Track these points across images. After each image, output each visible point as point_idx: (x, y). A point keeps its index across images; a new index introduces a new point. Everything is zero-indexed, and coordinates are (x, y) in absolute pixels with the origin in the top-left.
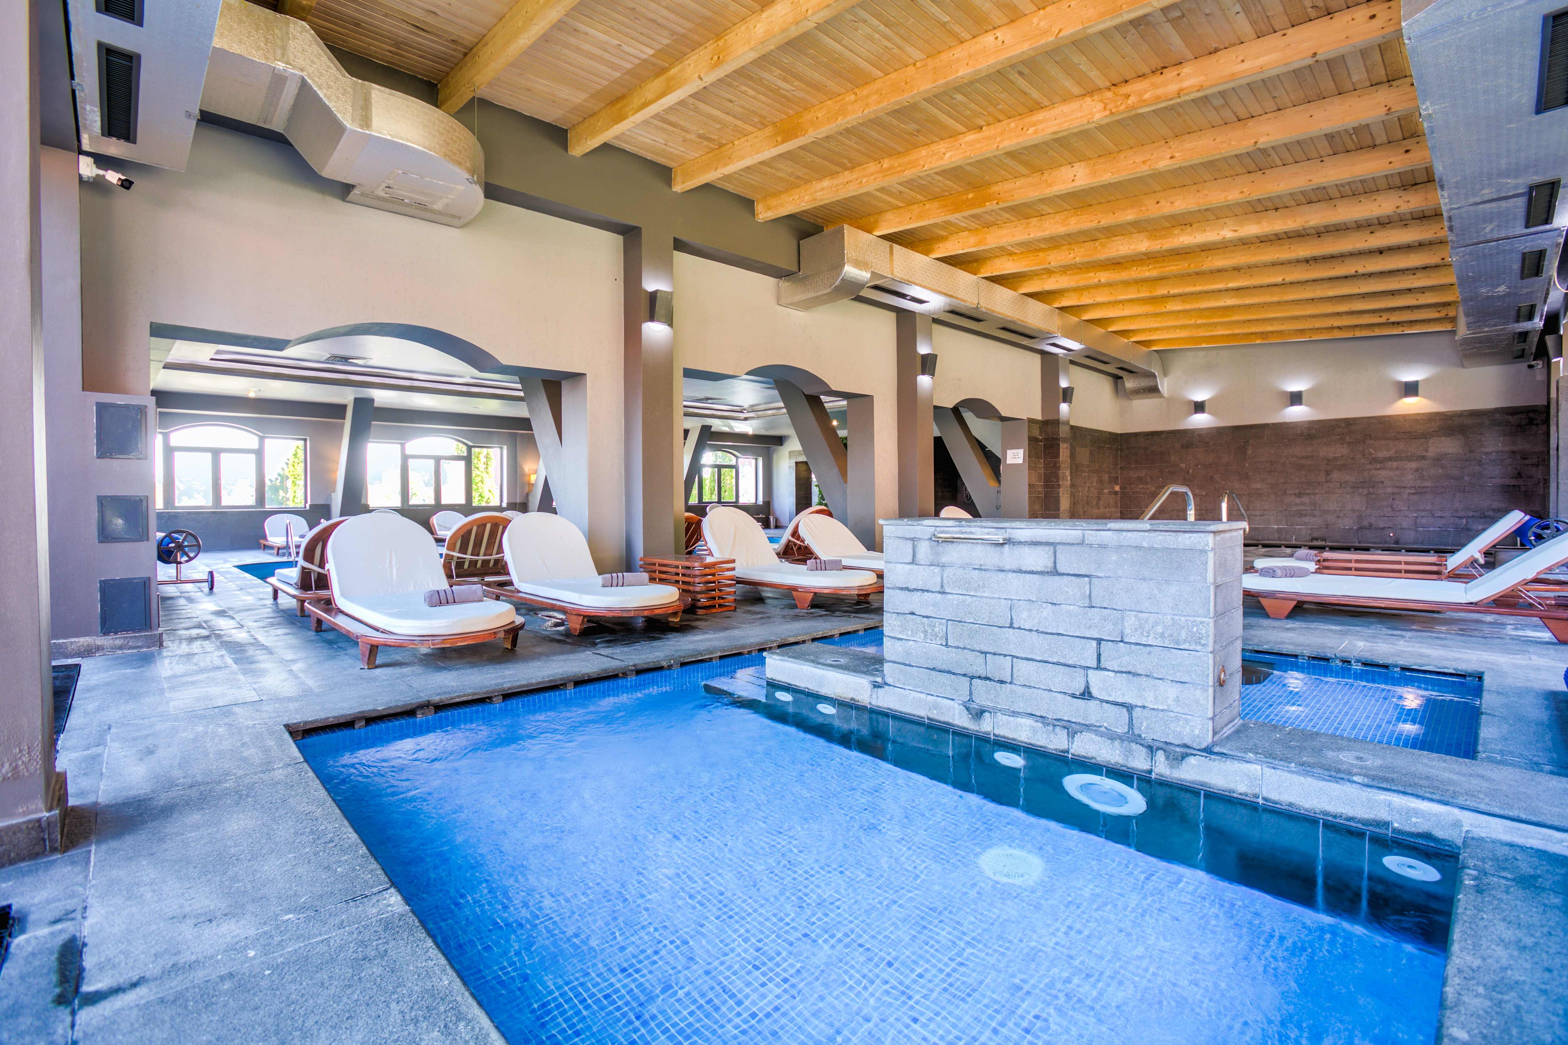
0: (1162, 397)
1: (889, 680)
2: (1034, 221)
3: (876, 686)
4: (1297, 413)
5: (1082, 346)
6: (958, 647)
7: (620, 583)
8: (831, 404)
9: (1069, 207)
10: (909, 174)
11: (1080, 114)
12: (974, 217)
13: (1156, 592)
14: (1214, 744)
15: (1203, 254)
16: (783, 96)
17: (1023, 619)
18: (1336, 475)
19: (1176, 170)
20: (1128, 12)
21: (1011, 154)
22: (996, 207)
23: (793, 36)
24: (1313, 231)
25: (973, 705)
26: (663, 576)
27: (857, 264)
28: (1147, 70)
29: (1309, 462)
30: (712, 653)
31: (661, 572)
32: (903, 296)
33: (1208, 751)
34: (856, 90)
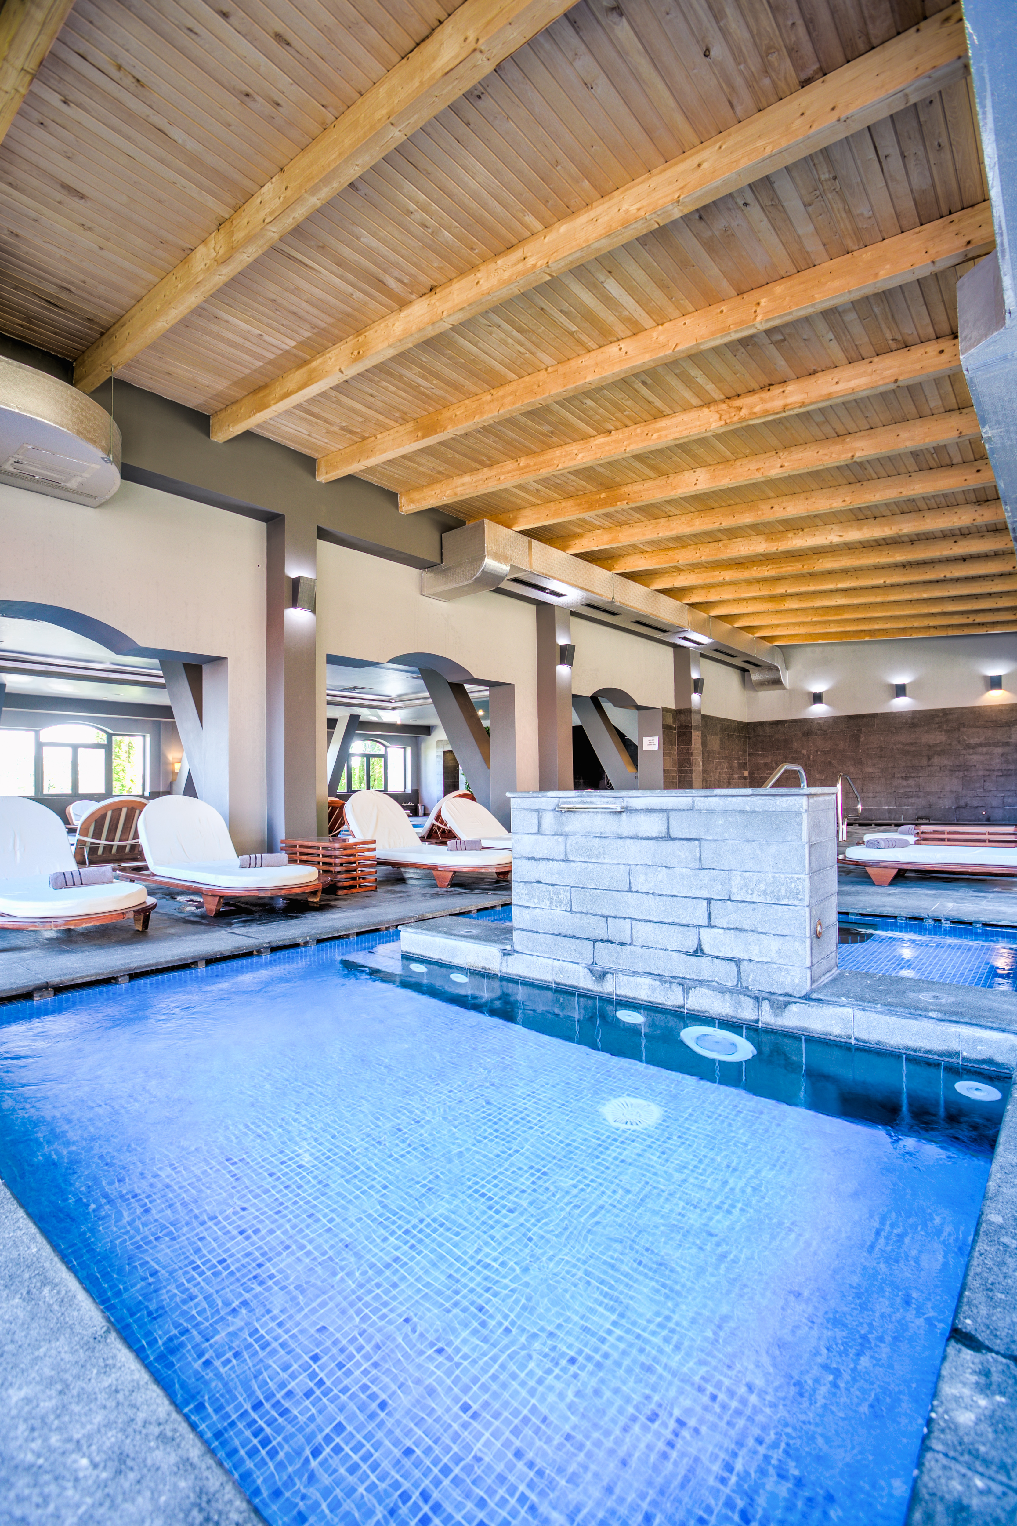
0: (785, 688)
1: (518, 948)
2: (662, 521)
3: (506, 954)
4: (902, 704)
5: (711, 641)
6: (581, 913)
7: (259, 864)
8: (476, 694)
9: (693, 509)
10: (544, 472)
11: (698, 423)
12: (607, 515)
13: (758, 852)
14: (812, 991)
15: (815, 556)
16: (423, 394)
17: (641, 883)
18: (936, 760)
19: (786, 478)
20: (736, 332)
21: (638, 457)
22: (626, 507)
23: (429, 336)
24: (907, 539)
25: (597, 968)
26: (304, 858)
27: (497, 557)
28: (754, 385)
29: (913, 748)
30: (349, 929)
31: (301, 854)
32: (542, 589)
33: (807, 998)
34: (492, 391)
